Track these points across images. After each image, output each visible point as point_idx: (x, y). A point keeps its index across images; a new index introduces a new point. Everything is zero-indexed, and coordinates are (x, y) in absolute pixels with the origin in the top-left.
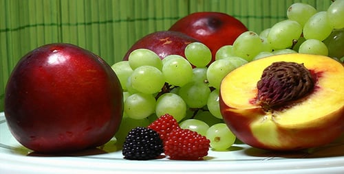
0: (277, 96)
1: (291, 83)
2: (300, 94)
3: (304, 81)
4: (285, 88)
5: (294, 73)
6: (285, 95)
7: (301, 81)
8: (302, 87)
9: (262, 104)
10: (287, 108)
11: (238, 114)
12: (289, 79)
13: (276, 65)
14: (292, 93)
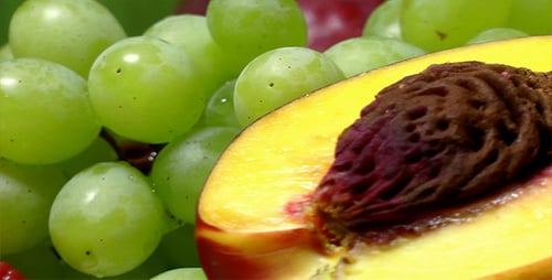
0: (378, 187)
1: (447, 141)
2: (473, 184)
3: (508, 137)
4: (422, 157)
5: (477, 104)
6: (413, 183)
7: (490, 134)
8: (492, 156)
9: (322, 216)
10: (413, 234)
11: (226, 248)
12: (443, 124)
13: (436, 73)
14: (444, 179)
